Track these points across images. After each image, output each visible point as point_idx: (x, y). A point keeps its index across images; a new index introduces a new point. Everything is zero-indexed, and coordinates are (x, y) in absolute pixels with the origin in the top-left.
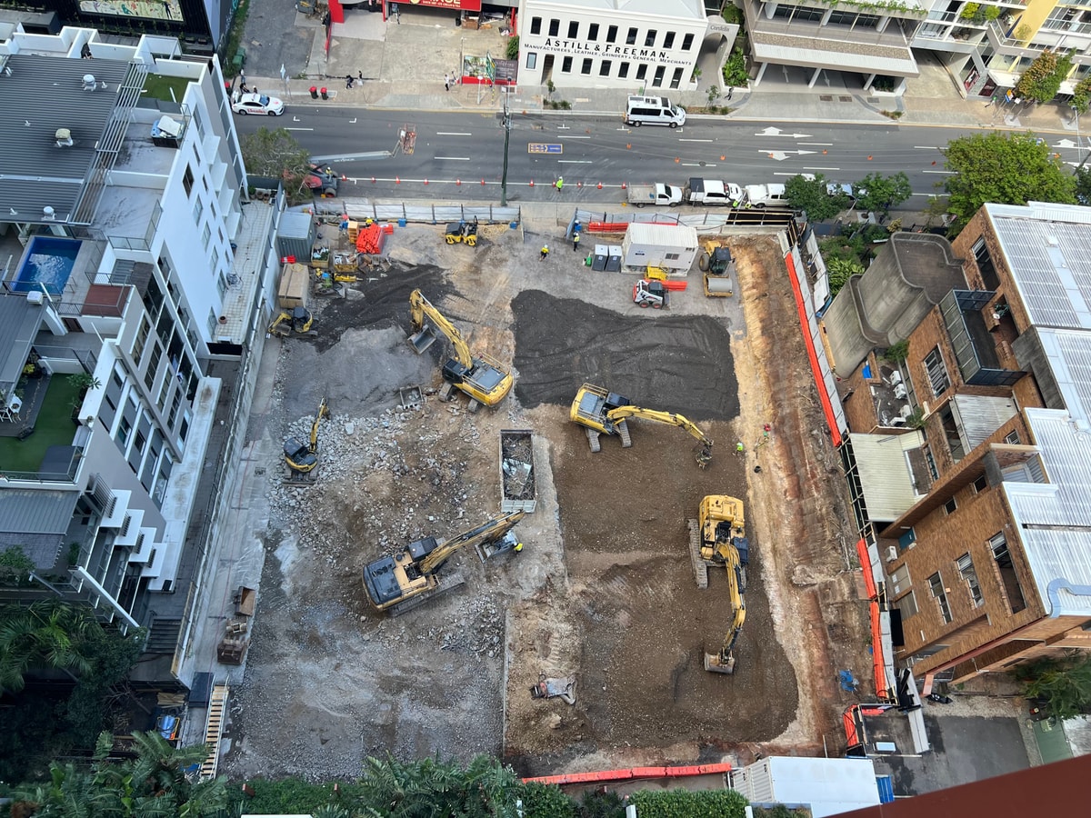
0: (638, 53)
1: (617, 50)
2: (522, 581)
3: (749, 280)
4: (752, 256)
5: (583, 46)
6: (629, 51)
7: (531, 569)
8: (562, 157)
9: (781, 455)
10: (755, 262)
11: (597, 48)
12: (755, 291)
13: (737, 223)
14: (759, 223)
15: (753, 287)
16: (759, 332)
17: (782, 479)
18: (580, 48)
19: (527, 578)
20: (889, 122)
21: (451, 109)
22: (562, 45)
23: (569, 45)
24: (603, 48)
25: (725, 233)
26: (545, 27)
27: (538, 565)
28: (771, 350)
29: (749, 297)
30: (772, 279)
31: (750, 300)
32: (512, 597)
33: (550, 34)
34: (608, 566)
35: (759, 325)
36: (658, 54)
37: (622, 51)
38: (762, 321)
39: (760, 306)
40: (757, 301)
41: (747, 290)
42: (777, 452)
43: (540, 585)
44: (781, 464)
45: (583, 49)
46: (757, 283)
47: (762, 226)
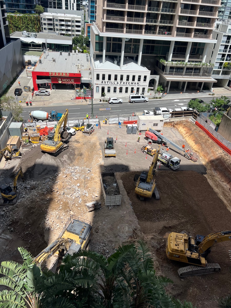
0: (130, 83)
1: (124, 83)
2: (121, 234)
3: (184, 132)
4: (183, 126)
5: (113, 83)
6: (128, 83)
7: (124, 228)
8: (111, 110)
9: (221, 177)
10: (185, 127)
11: (118, 83)
12: (188, 134)
13: (175, 117)
14: (182, 116)
15: (187, 133)
16: (194, 144)
17: (225, 185)
18: (112, 84)
19: (123, 232)
20: (211, 96)
21: (73, 104)
22: (107, 83)
23: (109, 82)
24: (119, 83)
25: (171, 120)
26: (101, 77)
27: (127, 226)
28: (201, 147)
29: (186, 136)
30: (193, 129)
31: (187, 137)
32: (116, 242)
33: (103, 80)
34: (161, 227)
35: (193, 142)
36: (136, 83)
37: (125, 83)
38: (194, 140)
39: (191, 137)
40: (190, 136)
41: (184, 135)
42: (219, 176)
43: (130, 235)
44: (223, 180)
45: (113, 84)
46: (187, 132)
47: (183, 117)
